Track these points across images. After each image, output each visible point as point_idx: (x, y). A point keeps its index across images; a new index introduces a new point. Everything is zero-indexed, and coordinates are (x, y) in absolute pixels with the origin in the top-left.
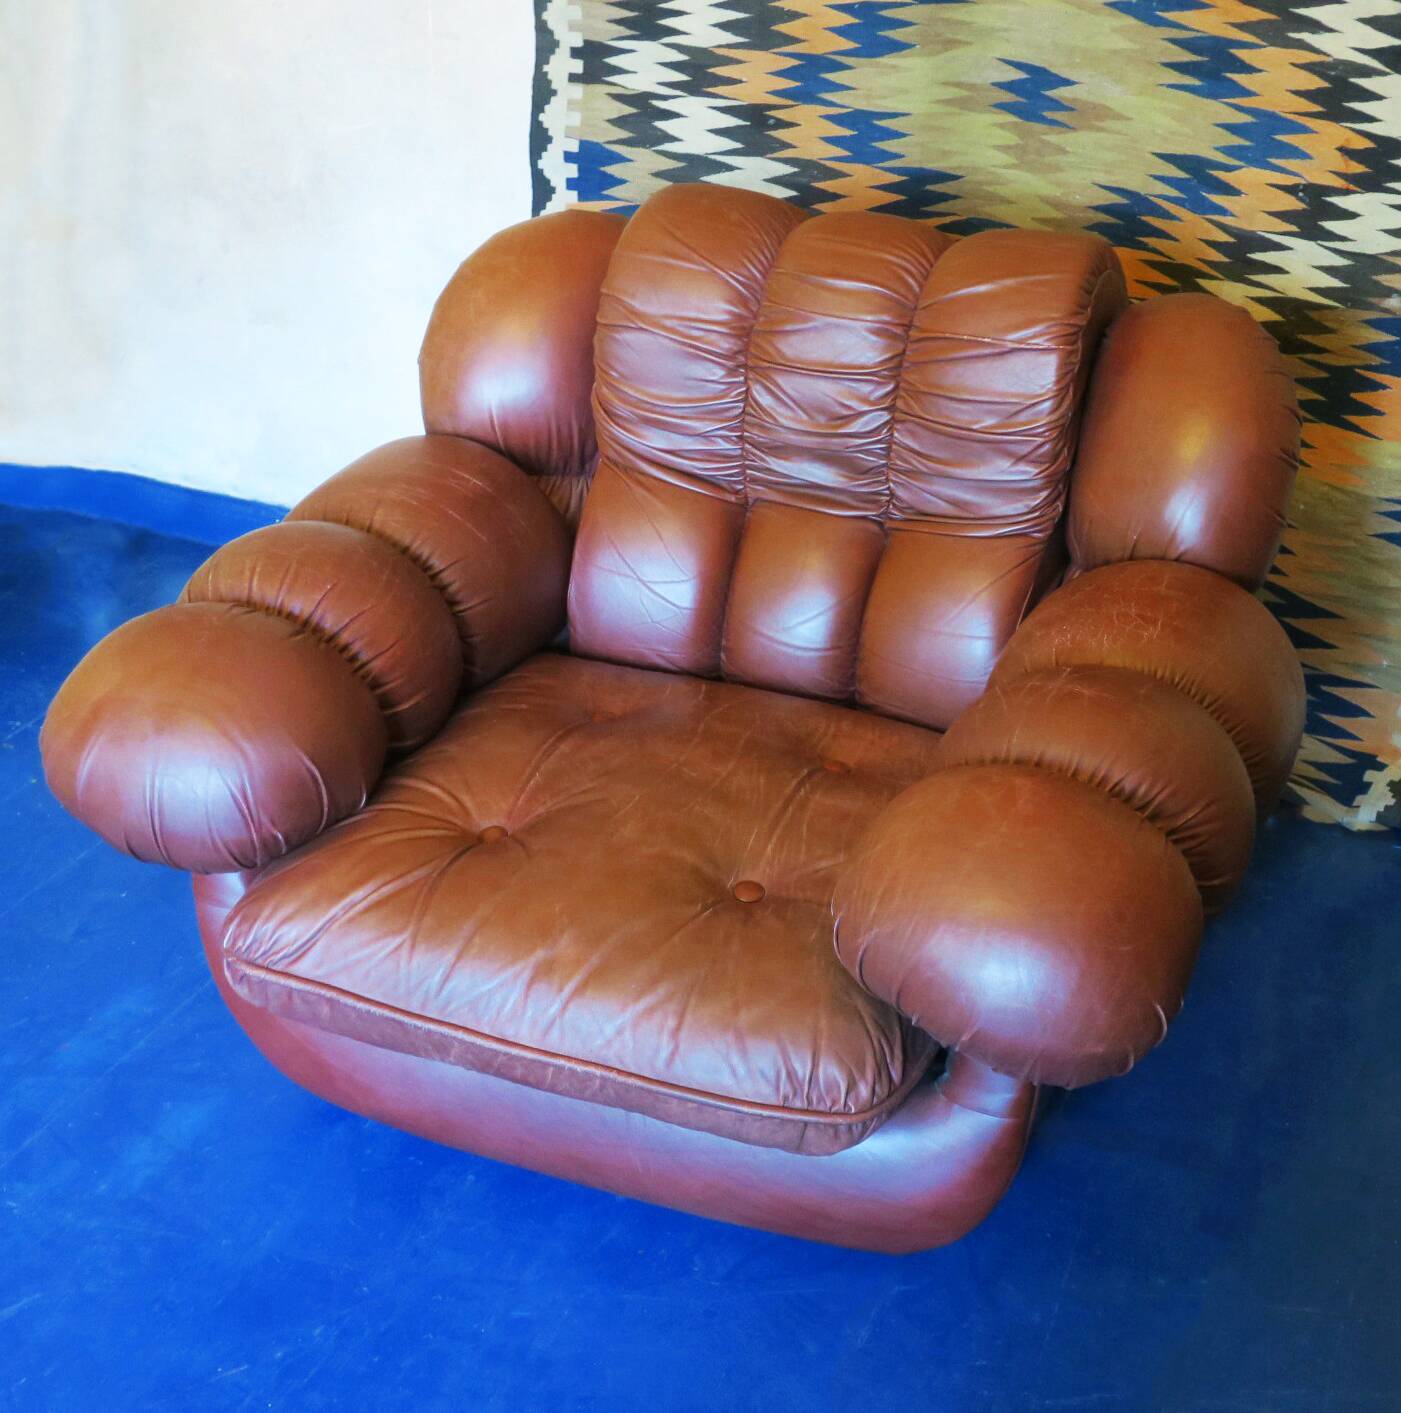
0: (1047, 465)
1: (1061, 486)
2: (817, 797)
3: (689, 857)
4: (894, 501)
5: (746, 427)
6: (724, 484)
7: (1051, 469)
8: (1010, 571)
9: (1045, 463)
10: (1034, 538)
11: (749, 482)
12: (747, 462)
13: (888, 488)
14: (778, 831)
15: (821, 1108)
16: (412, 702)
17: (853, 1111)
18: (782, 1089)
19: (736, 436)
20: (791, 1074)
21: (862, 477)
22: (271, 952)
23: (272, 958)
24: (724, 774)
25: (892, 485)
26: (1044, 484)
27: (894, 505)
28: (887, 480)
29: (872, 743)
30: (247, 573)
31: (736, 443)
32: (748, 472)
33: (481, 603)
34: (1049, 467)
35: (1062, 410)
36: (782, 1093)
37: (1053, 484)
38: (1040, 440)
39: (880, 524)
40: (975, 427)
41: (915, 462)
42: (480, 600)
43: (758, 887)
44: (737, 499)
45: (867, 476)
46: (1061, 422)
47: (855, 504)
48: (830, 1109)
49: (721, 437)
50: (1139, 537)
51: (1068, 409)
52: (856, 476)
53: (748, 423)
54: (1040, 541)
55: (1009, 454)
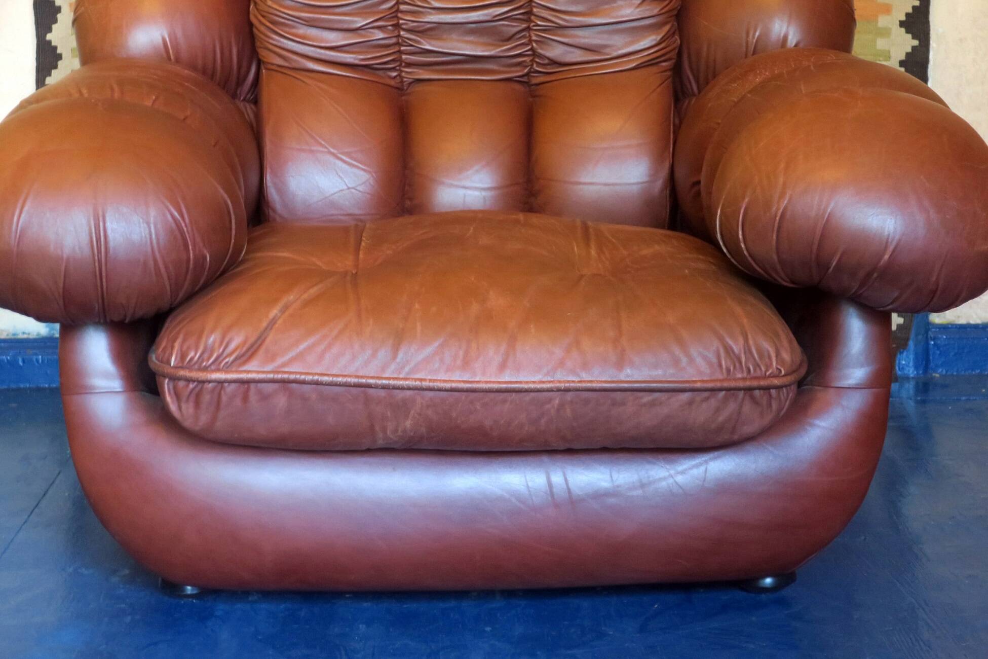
1: (676, 23)
4: (537, 60)
5: (400, 15)
8: (653, 91)
9: (664, 1)
10: (662, 66)
11: (405, 67)
12: (403, 48)
13: (532, 49)
15: (758, 373)
17: (783, 372)
18: (723, 363)
19: (392, 25)
20: (728, 350)
21: (505, 43)
22: (224, 355)
23: (227, 360)
25: (534, 45)
26: (666, 18)
27: (537, 63)
28: (531, 41)
31: (392, 32)
32: (404, 57)
34: (668, 4)
36: (724, 367)
37: (672, 19)
39: (525, 83)
41: (554, 19)
44: (395, 83)
45: (510, 42)
47: (502, 69)
48: (765, 374)
49: (379, 28)
52: (501, 43)
53: (402, 12)
54: (668, 68)
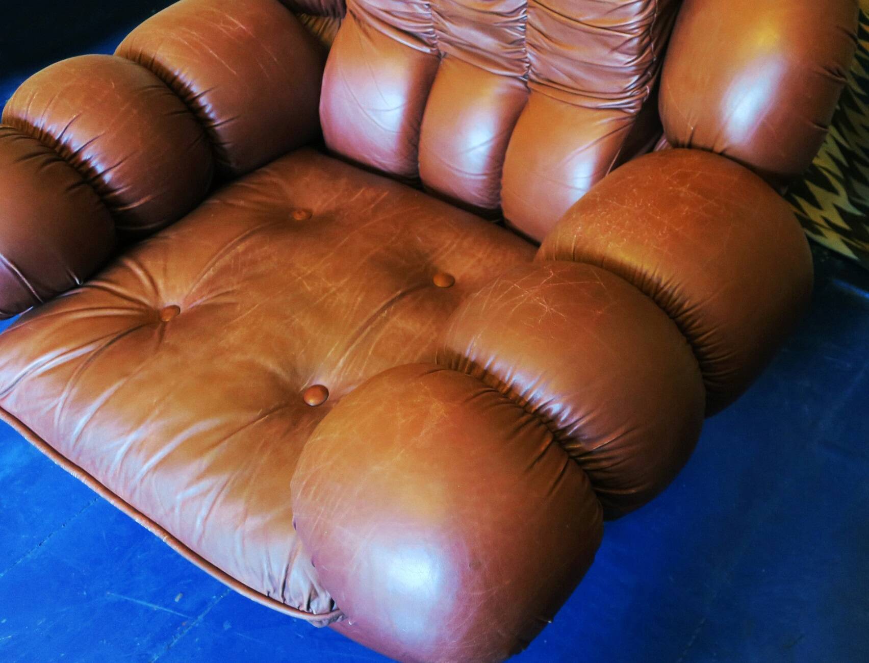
0: (634, 58)
1: (649, 73)
2: (394, 319)
3: (271, 365)
4: (532, 68)
6: (425, 40)
7: (639, 60)
8: (602, 138)
9: (633, 55)
10: (627, 113)
11: (439, 39)
12: (435, 25)
13: (527, 57)
14: (353, 346)
15: (292, 605)
16: (142, 201)
17: (315, 613)
18: (265, 585)
19: (427, 5)
20: (271, 577)
21: (509, 46)
24: (334, 289)
25: (529, 55)
26: (635, 71)
27: (532, 70)
29: (480, 260)
30: (28, 99)
31: (427, 10)
32: (437, 32)
33: (226, 121)
34: (637, 58)
35: (647, 12)
36: (266, 588)
37: (642, 72)
38: (628, 36)
39: (525, 83)
40: (581, 19)
42: (227, 119)
43: (325, 390)
44: (431, 51)
45: (512, 46)
46: (645, 22)
47: (506, 64)
48: (298, 608)
49: (417, 4)
50: (695, 128)
51: (654, 11)
52: (506, 45)
54: (632, 116)
55: (605, 44)
